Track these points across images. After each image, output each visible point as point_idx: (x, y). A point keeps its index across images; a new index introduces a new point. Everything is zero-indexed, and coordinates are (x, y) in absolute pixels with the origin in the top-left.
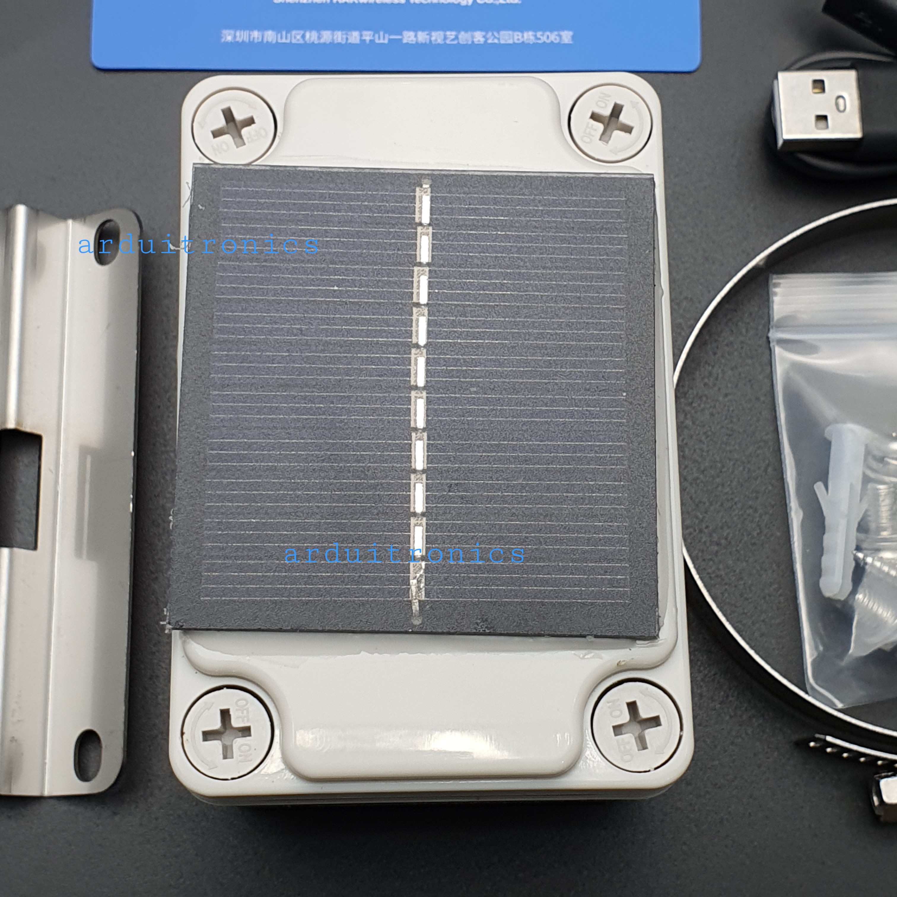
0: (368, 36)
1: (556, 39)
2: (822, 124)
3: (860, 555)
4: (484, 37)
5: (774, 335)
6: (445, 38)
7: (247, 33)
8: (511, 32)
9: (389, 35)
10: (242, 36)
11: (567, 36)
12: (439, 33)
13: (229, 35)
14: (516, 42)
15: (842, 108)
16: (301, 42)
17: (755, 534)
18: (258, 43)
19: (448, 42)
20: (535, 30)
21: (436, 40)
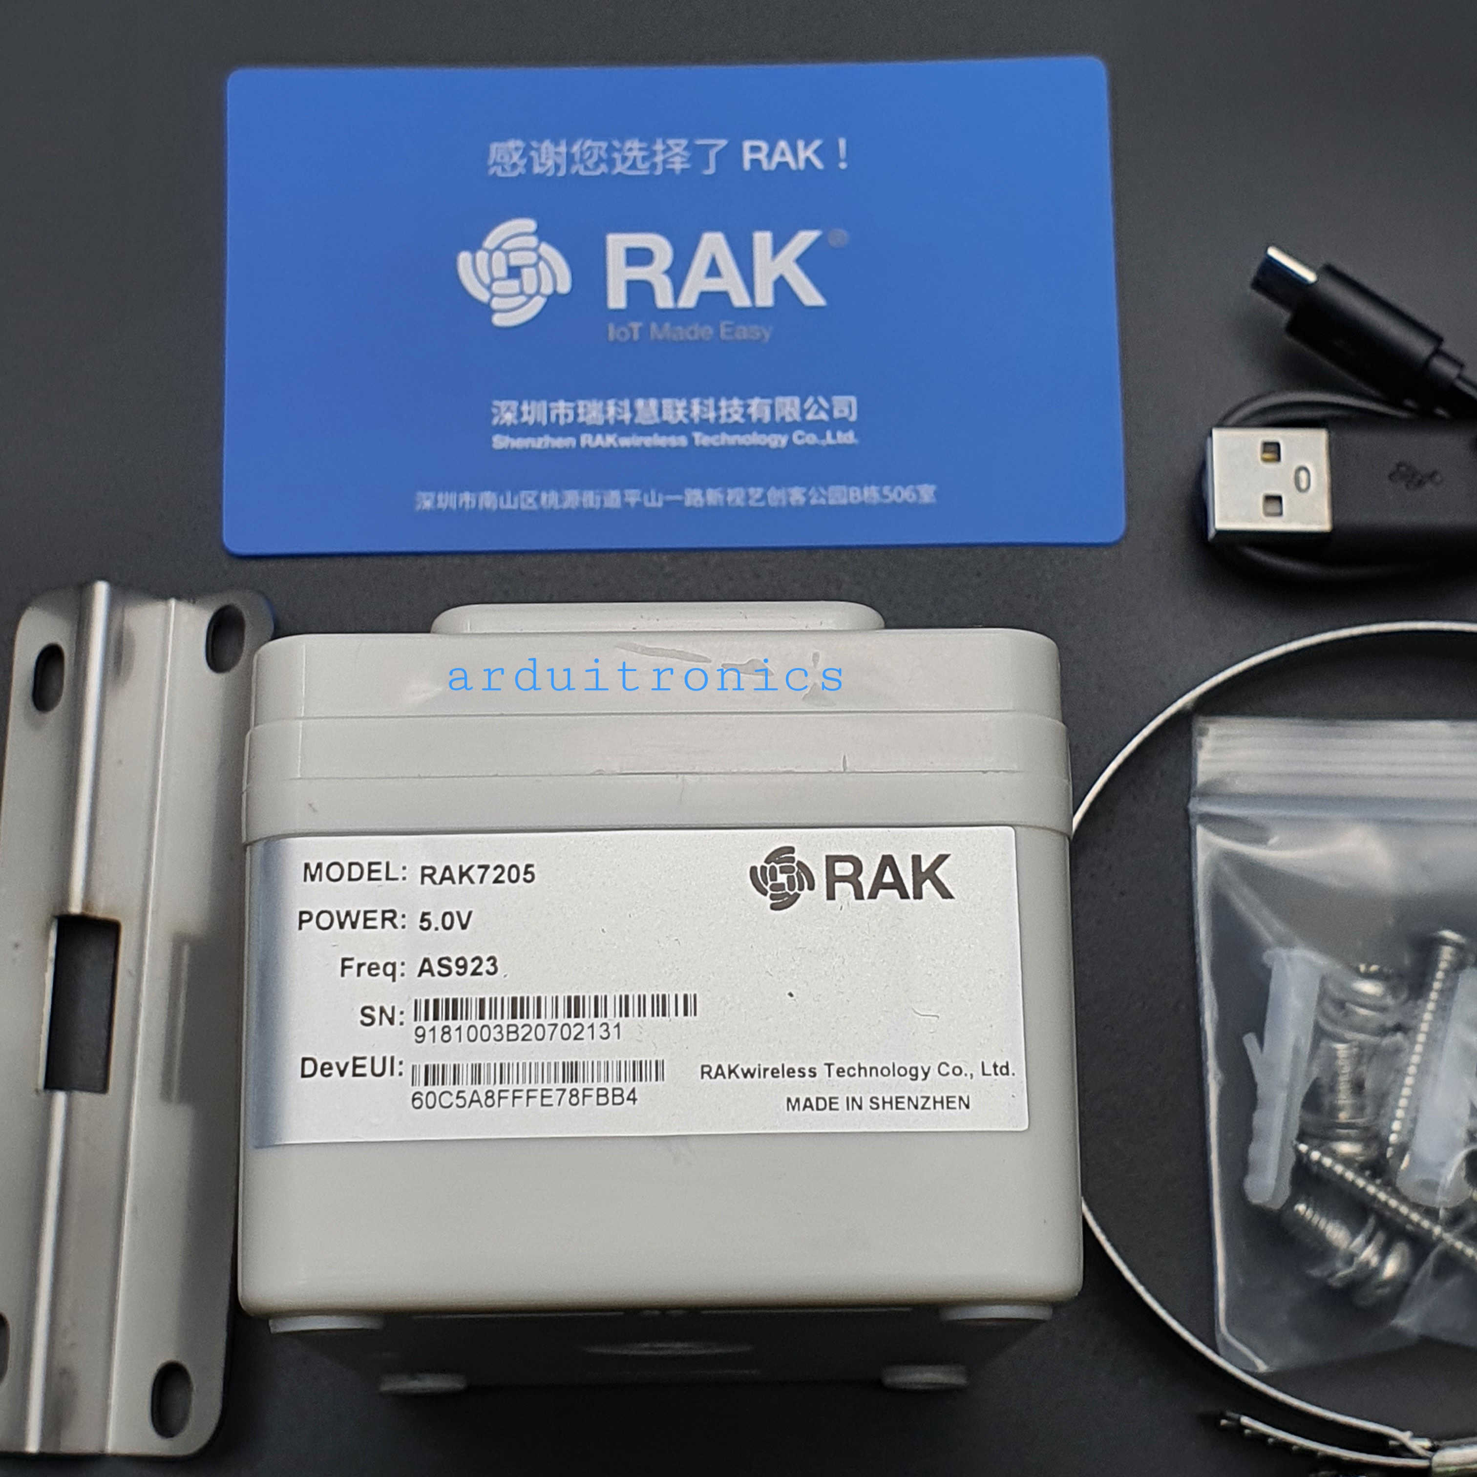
0: (633, 497)
1: (911, 497)
2: (1273, 507)
3: (1303, 1148)
4: (805, 494)
5: (1197, 807)
6: (748, 497)
7: (453, 496)
8: (844, 488)
9: (665, 494)
10: (447, 500)
11: (927, 493)
12: (737, 490)
13: (428, 498)
14: (853, 501)
15: (1303, 485)
16: (535, 507)
18: (470, 510)
19: (752, 503)
20: (880, 483)
21: (734, 501)
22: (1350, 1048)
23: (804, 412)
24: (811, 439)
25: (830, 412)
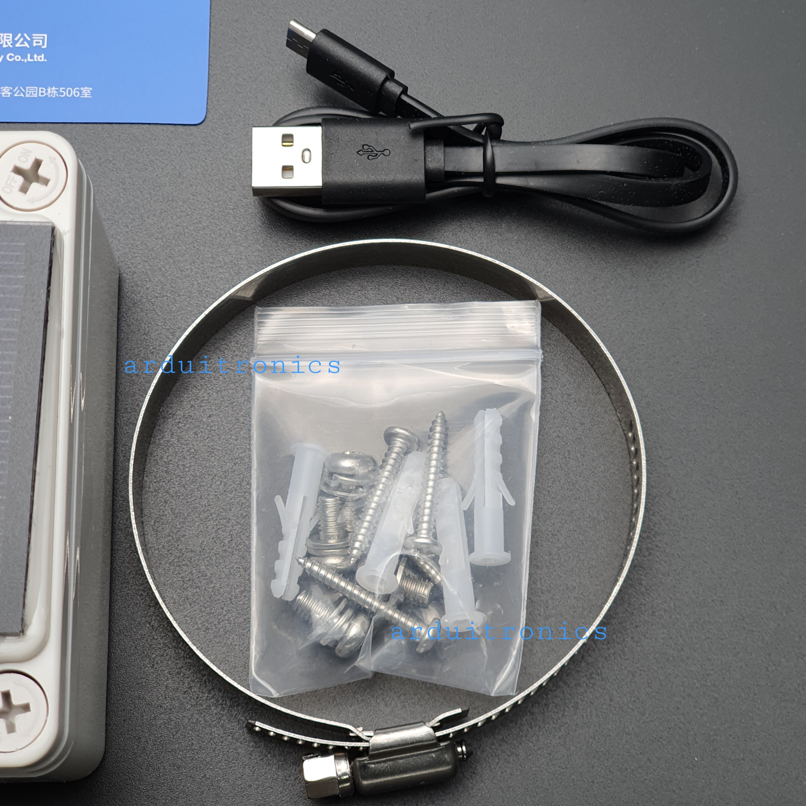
1: (77, 94)
2: (288, 173)
3: (308, 564)
4: (11, 91)
8: (36, 88)
11: (87, 92)
14: (40, 96)
15: (307, 160)
17: (226, 542)
20: (58, 86)
22: (336, 501)
23: (14, 42)
24: (18, 58)
25: (30, 43)
